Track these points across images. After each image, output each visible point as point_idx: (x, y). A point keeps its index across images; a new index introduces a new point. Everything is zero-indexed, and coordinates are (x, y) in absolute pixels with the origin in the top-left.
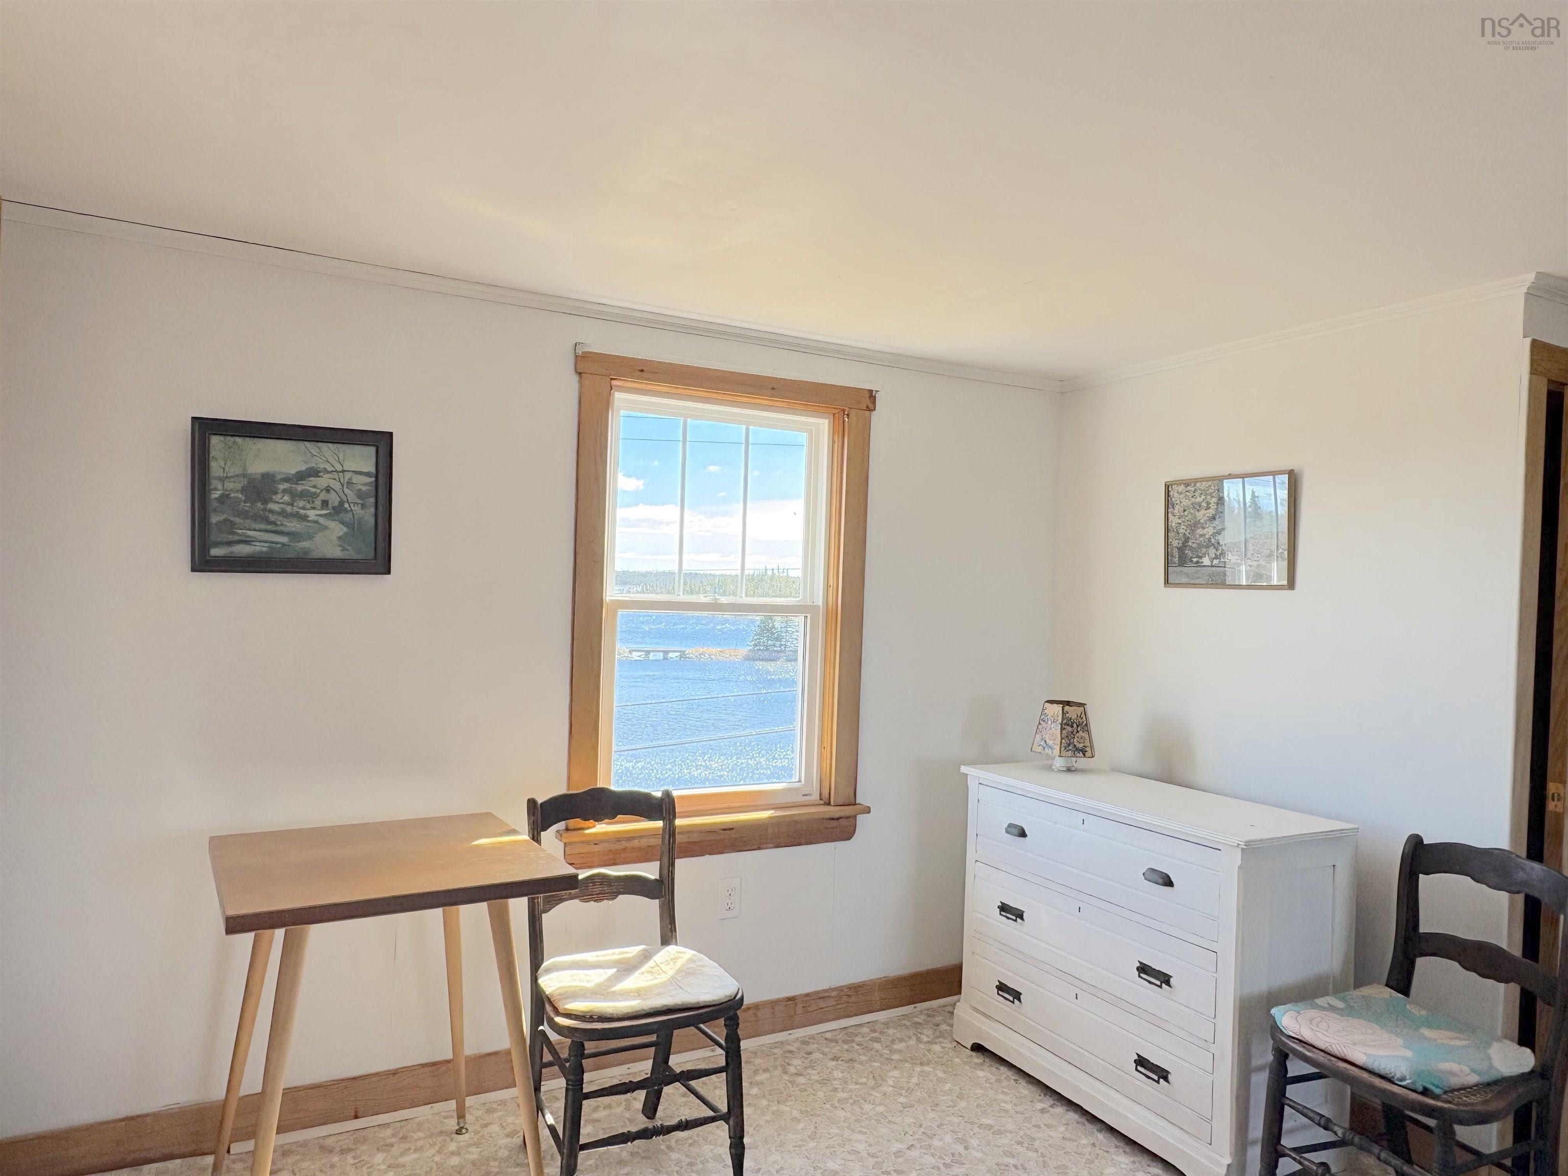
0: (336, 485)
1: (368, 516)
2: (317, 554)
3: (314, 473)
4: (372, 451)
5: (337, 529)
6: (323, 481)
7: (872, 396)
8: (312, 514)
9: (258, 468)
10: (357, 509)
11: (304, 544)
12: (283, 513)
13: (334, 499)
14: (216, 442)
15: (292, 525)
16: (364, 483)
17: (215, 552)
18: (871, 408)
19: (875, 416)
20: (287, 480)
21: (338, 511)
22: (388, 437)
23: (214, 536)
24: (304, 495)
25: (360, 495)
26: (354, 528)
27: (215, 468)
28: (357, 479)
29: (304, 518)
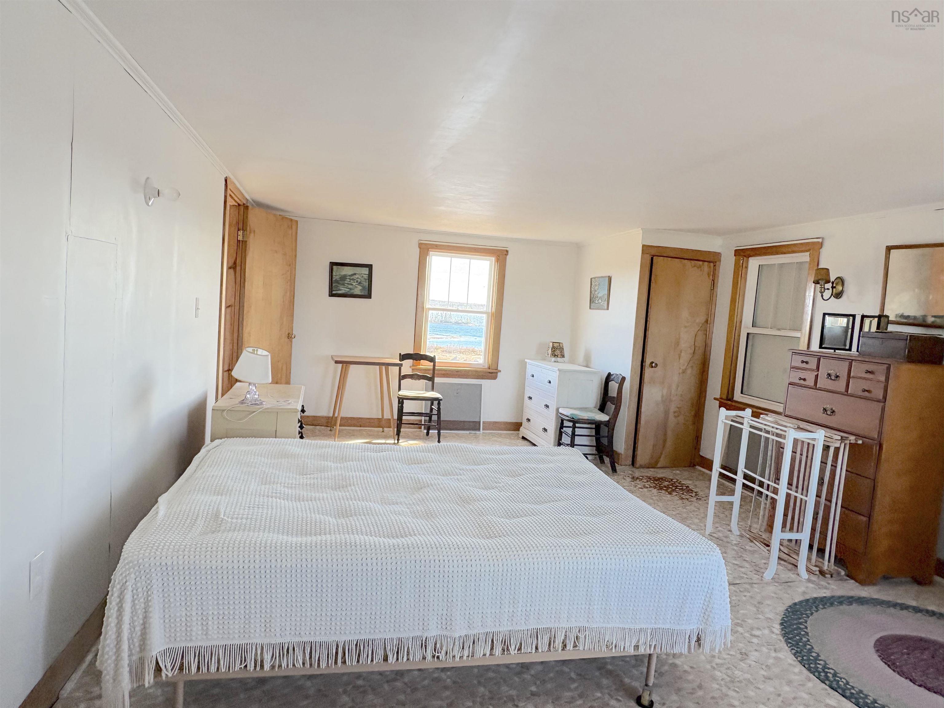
0: (359, 277)
1: (366, 284)
2: (355, 293)
3: (355, 274)
4: (368, 269)
5: (360, 288)
6: (357, 276)
7: (507, 251)
8: (354, 284)
9: (343, 273)
10: (364, 283)
11: (352, 291)
12: (348, 284)
13: (359, 280)
14: (335, 267)
15: (350, 286)
16: (366, 277)
17: (334, 292)
18: (507, 255)
19: (508, 257)
20: (349, 276)
21: (360, 283)
22: (371, 265)
23: (334, 289)
24: (353, 279)
25: (365, 279)
26: (364, 288)
27: (334, 274)
28: (364, 276)
29: (352, 285)
